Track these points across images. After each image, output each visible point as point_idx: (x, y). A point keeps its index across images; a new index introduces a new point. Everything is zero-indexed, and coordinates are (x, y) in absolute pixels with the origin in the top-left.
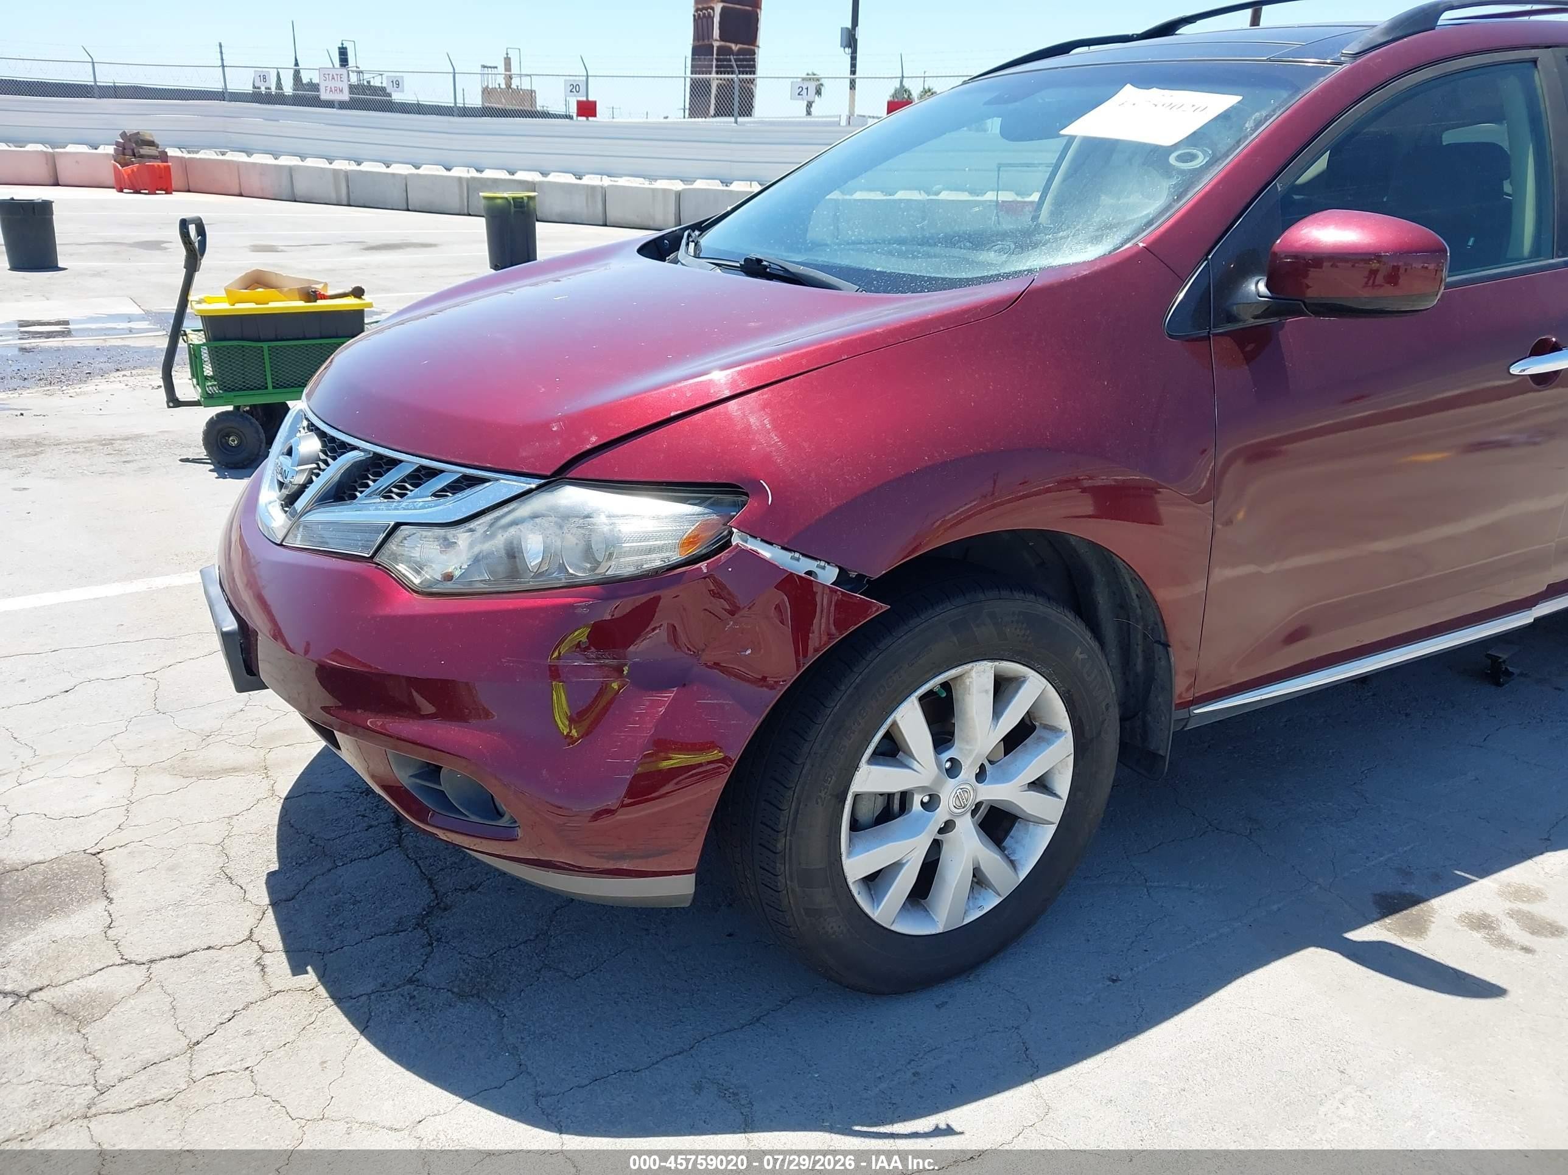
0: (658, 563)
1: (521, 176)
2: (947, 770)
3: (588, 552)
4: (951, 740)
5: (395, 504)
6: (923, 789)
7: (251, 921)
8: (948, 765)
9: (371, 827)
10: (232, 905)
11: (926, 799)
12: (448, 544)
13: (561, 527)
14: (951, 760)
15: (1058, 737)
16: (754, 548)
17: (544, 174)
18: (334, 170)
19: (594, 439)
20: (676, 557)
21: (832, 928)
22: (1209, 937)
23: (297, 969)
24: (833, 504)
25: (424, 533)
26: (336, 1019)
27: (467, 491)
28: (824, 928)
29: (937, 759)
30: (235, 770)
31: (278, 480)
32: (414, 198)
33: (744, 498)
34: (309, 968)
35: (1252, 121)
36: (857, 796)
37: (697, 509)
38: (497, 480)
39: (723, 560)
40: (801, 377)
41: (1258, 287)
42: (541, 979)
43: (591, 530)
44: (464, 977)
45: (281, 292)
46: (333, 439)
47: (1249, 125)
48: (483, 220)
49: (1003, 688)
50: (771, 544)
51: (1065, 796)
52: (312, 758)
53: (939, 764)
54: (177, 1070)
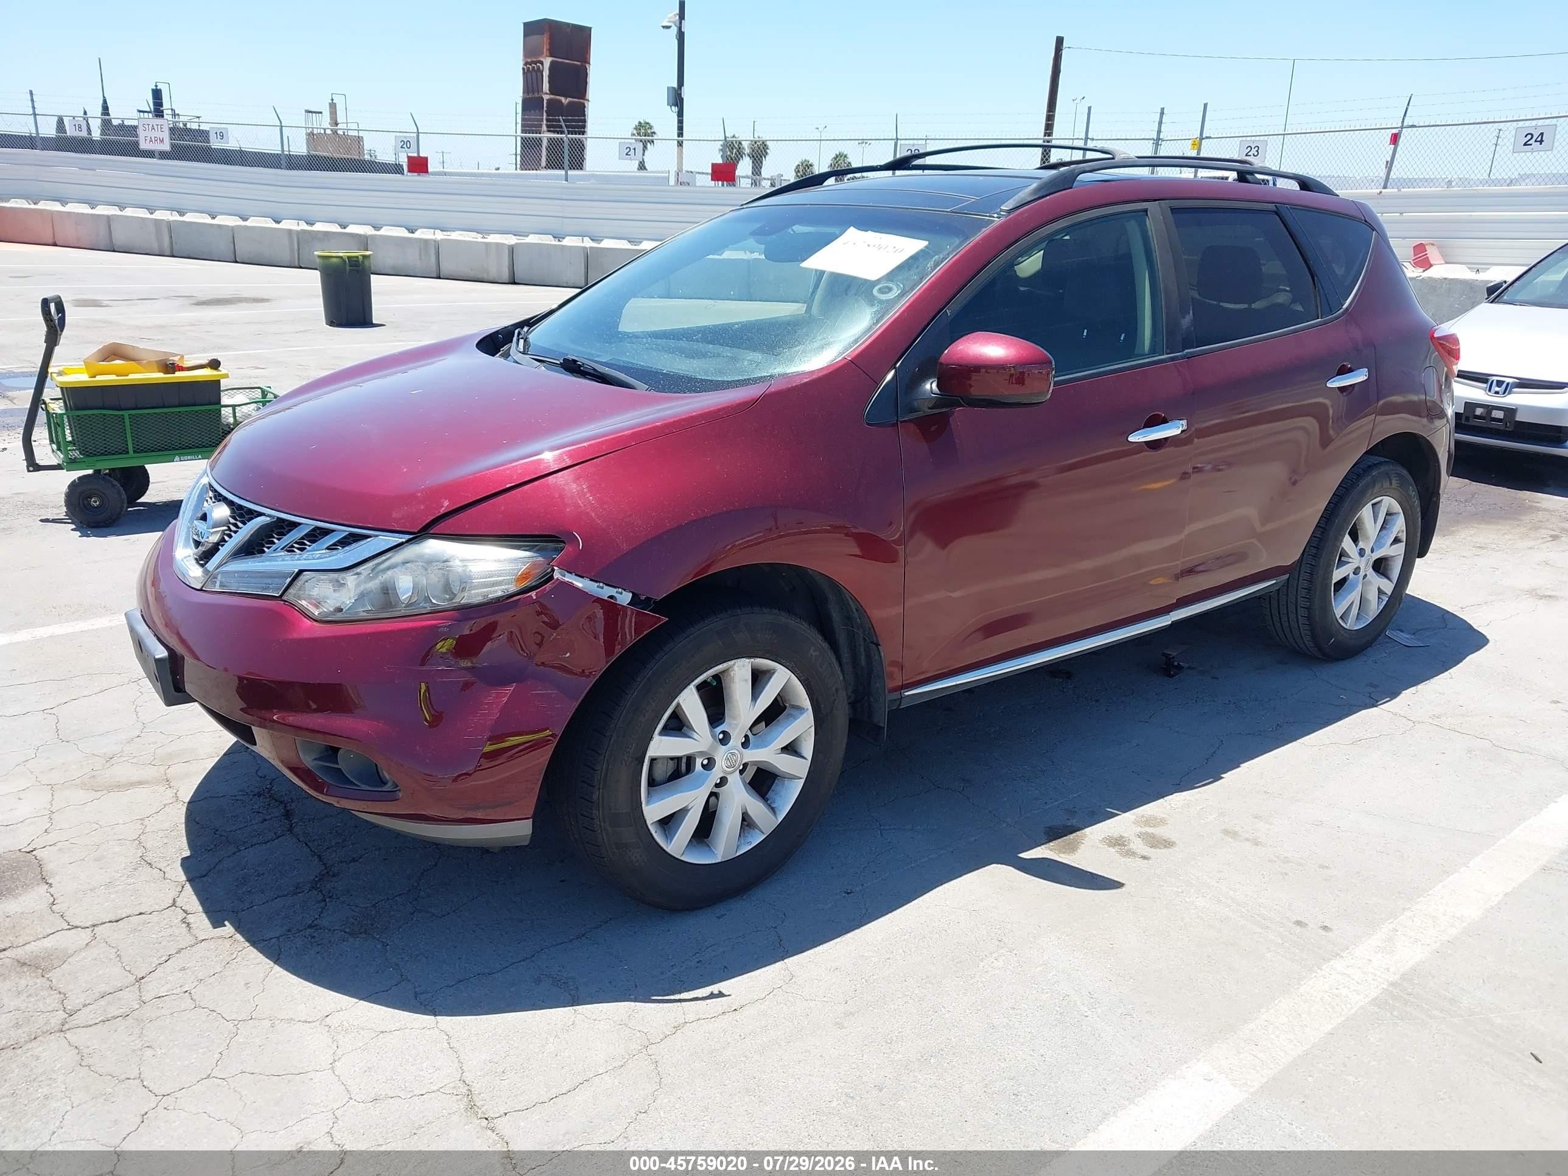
0: (500, 594)
1: (352, 229)
2: (720, 740)
3: (447, 587)
4: (722, 719)
5: (298, 556)
6: (701, 753)
7: (173, 893)
8: (721, 736)
9: (265, 820)
10: (155, 882)
11: (705, 762)
12: (340, 585)
13: (426, 569)
14: (723, 732)
15: (802, 714)
16: (570, 581)
17: (377, 228)
18: (155, 220)
19: (446, 503)
20: (512, 588)
21: (636, 857)
22: (922, 861)
23: (217, 923)
24: (625, 547)
25: (322, 577)
26: (254, 955)
27: (353, 545)
28: (629, 858)
29: (711, 732)
30: (140, 783)
31: (194, 539)
32: (242, 249)
33: (562, 545)
34: (226, 923)
35: (932, 263)
36: (653, 760)
37: (527, 554)
38: (377, 536)
39: (548, 589)
40: (602, 458)
41: (931, 386)
42: (415, 919)
43: (449, 571)
44: (354, 921)
45: (140, 364)
46: (240, 507)
47: (931, 264)
48: (317, 274)
49: (759, 678)
50: (583, 577)
51: (810, 758)
52: (208, 771)
53: (713, 736)
54: (129, 997)
